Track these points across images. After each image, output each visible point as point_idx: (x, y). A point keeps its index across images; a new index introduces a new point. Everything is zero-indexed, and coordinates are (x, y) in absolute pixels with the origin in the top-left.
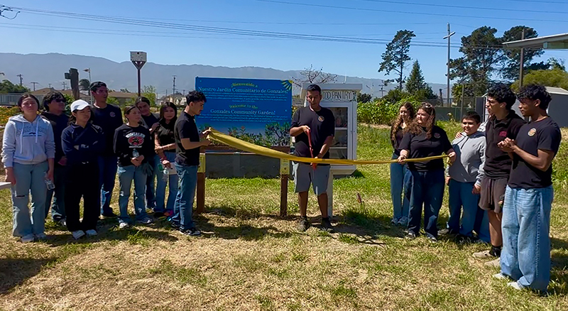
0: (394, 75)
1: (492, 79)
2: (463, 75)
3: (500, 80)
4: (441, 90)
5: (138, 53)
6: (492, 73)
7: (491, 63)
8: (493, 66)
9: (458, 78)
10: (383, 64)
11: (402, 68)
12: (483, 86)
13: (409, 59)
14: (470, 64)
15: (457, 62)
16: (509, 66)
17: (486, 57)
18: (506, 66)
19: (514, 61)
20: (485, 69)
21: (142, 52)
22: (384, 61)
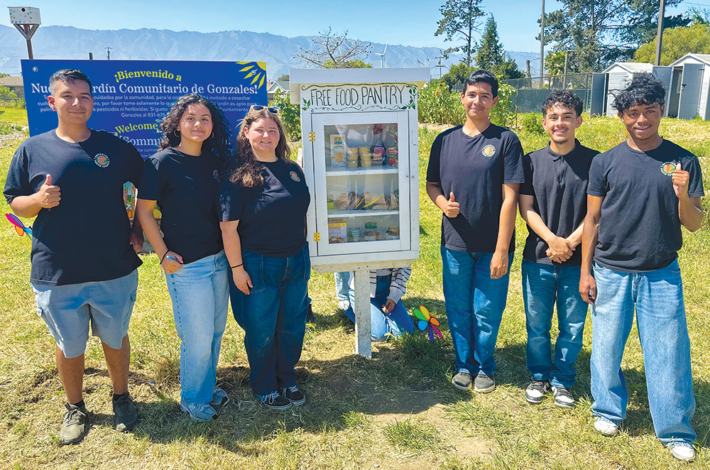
0: (458, 40)
1: (605, 42)
2: (563, 37)
3: (616, 43)
4: (528, 62)
5: (23, 10)
6: (604, 33)
7: (603, 19)
8: (607, 22)
9: (554, 43)
10: (442, 23)
11: (471, 29)
12: (591, 54)
13: (482, 14)
14: (572, 21)
15: (554, 17)
16: (630, 21)
17: (597, 8)
18: (626, 23)
19: (637, 14)
20: (594, 28)
21: (30, 8)
22: (443, 17)
